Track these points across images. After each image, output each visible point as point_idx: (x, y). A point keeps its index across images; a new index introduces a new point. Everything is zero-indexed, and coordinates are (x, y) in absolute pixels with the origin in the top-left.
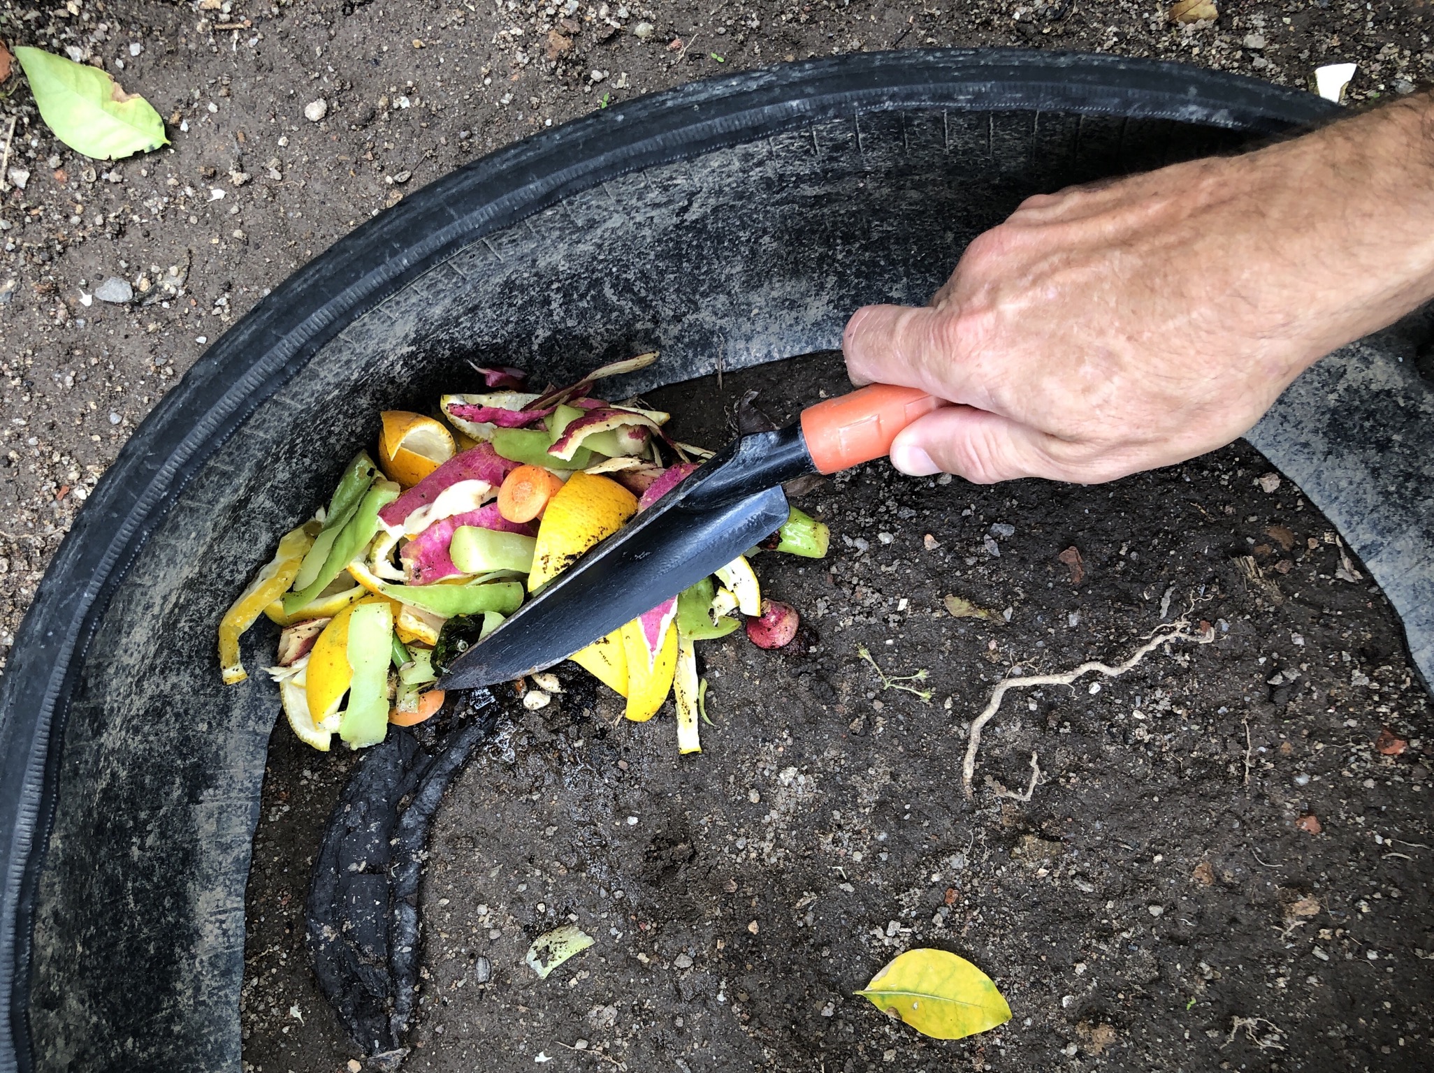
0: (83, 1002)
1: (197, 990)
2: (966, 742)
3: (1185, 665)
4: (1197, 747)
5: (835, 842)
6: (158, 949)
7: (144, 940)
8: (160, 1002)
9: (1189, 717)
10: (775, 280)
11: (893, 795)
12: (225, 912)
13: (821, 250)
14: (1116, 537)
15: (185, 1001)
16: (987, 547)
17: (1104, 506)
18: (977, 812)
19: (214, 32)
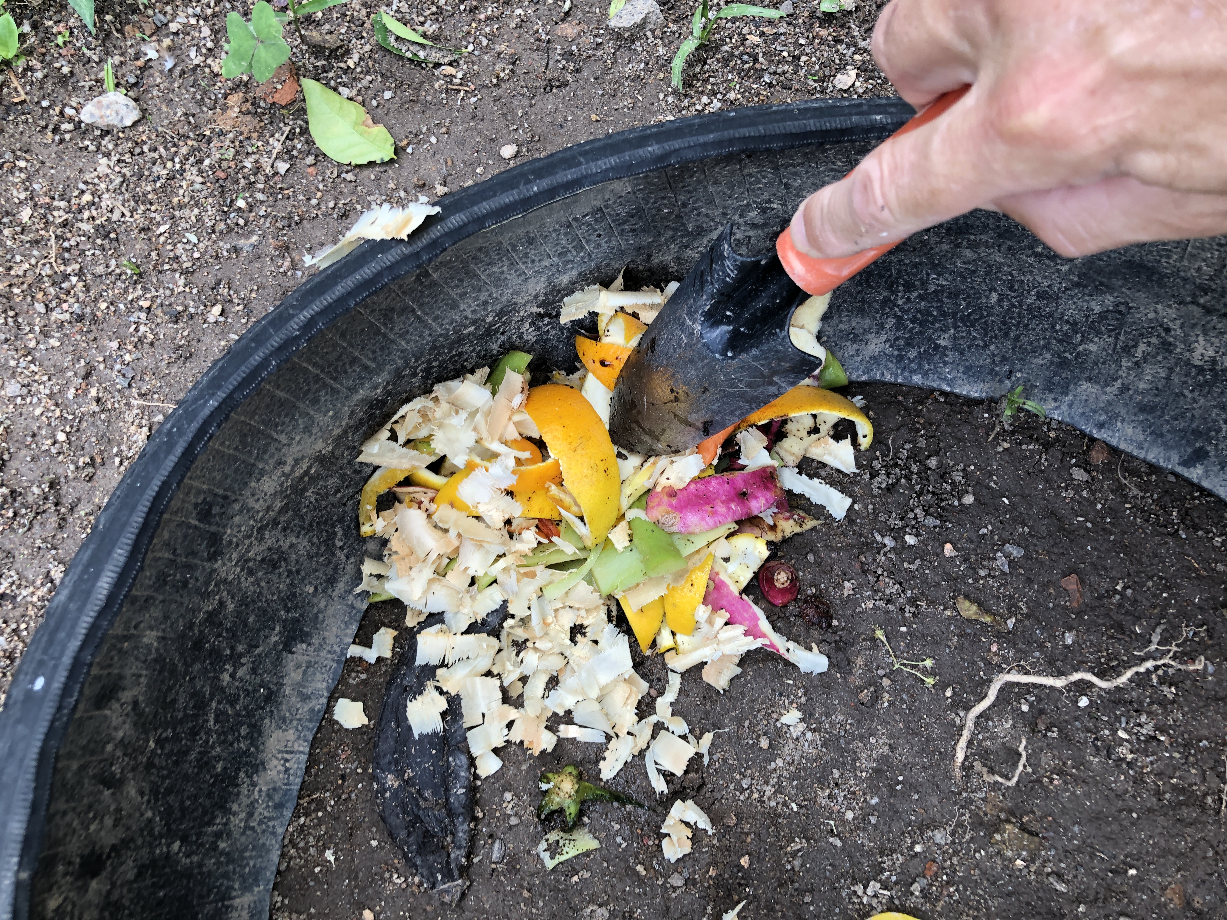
0: (142, 794)
1: (250, 815)
2: (961, 728)
3: (1170, 697)
4: (1177, 774)
5: (830, 796)
6: (225, 769)
7: (215, 757)
8: (214, 818)
9: (1171, 744)
11: (890, 766)
12: (291, 752)
13: (885, 294)
14: (1114, 573)
15: (237, 822)
16: (998, 563)
17: (1105, 546)
18: (964, 795)
19: (447, 90)
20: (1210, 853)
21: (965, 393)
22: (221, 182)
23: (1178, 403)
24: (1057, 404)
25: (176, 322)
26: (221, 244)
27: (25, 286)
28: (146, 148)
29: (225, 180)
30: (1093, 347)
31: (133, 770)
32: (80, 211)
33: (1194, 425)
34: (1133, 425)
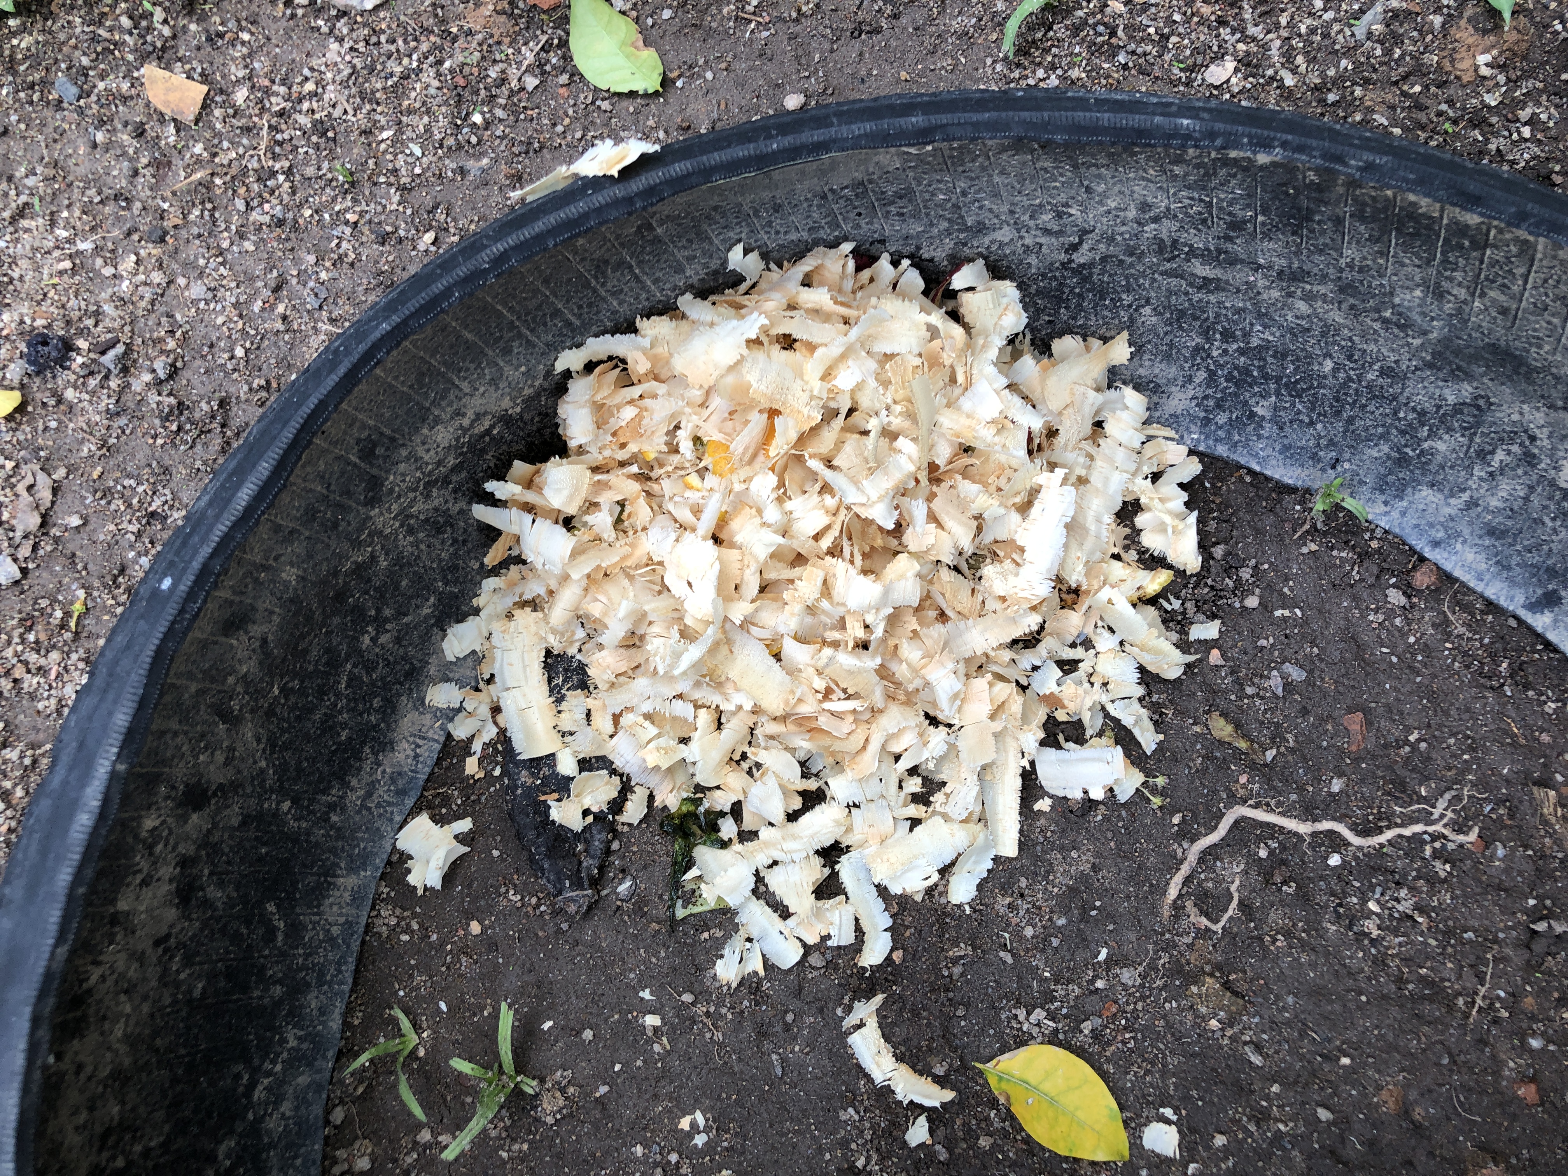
0: (259, 741)
1: (369, 794)
2: (1181, 861)
4: (1428, 964)
5: (1010, 906)
6: (350, 738)
7: (341, 723)
8: (332, 787)
9: (1429, 929)
10: (1146, 357)
11: (1088, 886)
12: (424, 738)
13: (1199, 340)
14: (1410, 721)
15: (354, 798)
16: (1272, 682)
17: (1408, 688)
18: (1167, 936)
19: (737, 17)
20: (1446, 1061)
21: (1277, 476)
22: (459, 89)
23: (1535, 531)
24: (1388, 509)
25: (383, 244)
26: (447, 162)
27: (228, 178)
28: (383, 38)
29: (464, 88)
30: (1441, 446)
31: (252, 711)
32: (300, 101)
33: (1550, 562)
34: (1475, 549)
